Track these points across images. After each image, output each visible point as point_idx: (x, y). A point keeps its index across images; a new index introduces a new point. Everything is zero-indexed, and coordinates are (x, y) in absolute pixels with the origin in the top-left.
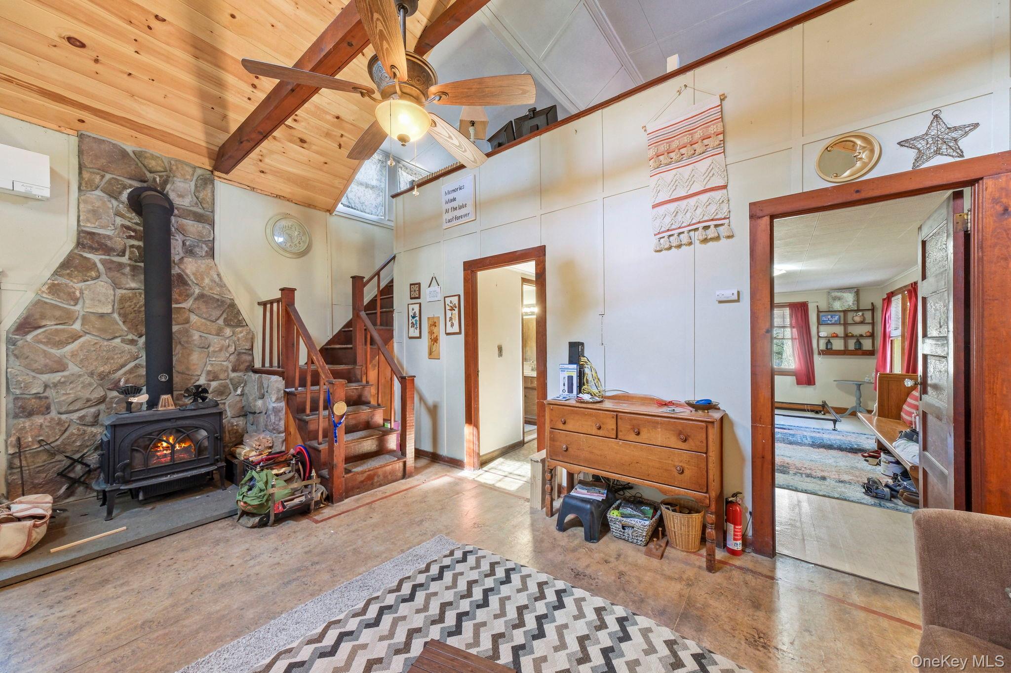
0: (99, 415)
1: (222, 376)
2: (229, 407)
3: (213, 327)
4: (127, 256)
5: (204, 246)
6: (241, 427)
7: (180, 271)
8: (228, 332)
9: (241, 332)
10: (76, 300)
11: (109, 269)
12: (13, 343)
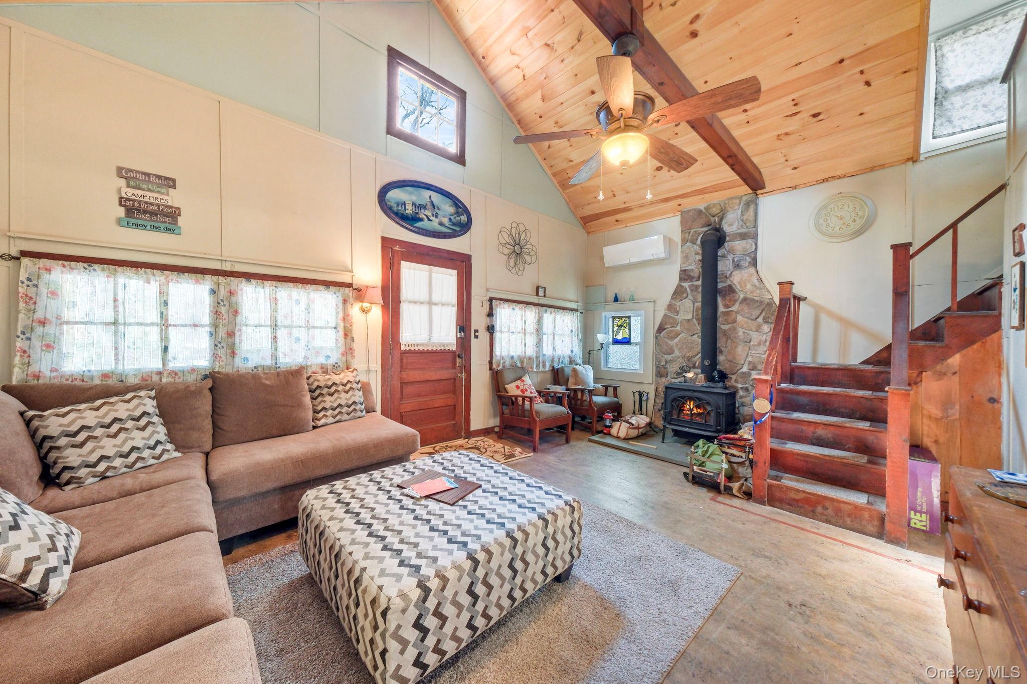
3: (754, 325)
4: (700, 280)
5: (748, 258)
7: (730, 283)
10: (678, 313)
11: (692, 290)
12: (656, 337)
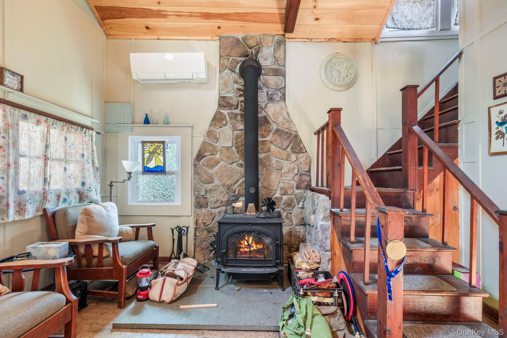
0: (227, 211)
1: (290, 192)
2: (294, 216)
3: (284, 154)
4: (239, 109)
5: (279, 93)
6: (302, 234)
7: (265, 114)
8: (293, 157)
9: (302, 157)
10: (217, 140)
11: (231, 118)
12: (195, 166)
